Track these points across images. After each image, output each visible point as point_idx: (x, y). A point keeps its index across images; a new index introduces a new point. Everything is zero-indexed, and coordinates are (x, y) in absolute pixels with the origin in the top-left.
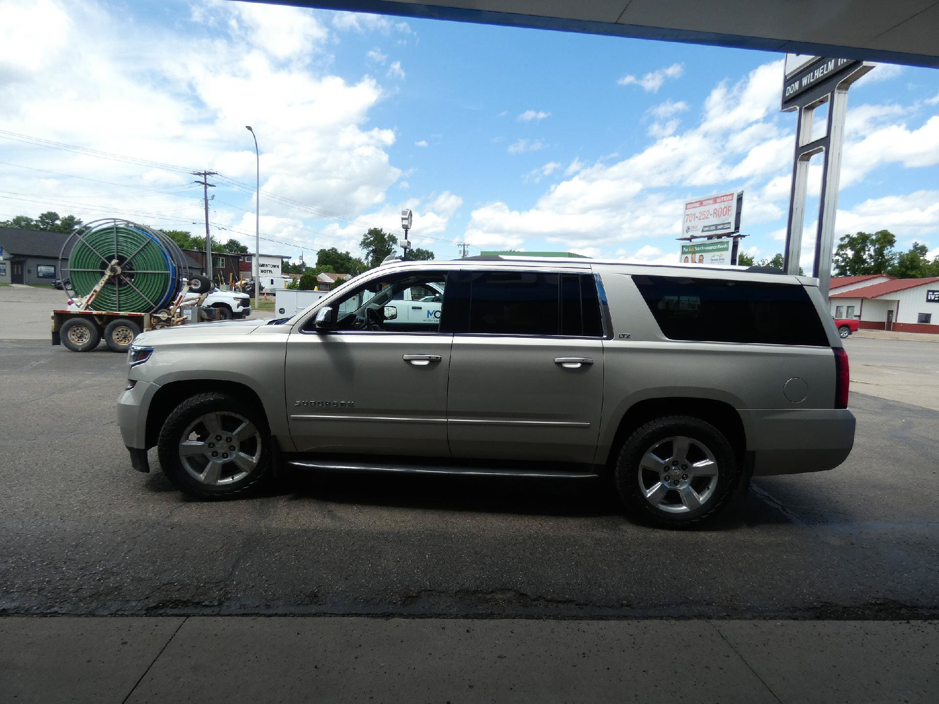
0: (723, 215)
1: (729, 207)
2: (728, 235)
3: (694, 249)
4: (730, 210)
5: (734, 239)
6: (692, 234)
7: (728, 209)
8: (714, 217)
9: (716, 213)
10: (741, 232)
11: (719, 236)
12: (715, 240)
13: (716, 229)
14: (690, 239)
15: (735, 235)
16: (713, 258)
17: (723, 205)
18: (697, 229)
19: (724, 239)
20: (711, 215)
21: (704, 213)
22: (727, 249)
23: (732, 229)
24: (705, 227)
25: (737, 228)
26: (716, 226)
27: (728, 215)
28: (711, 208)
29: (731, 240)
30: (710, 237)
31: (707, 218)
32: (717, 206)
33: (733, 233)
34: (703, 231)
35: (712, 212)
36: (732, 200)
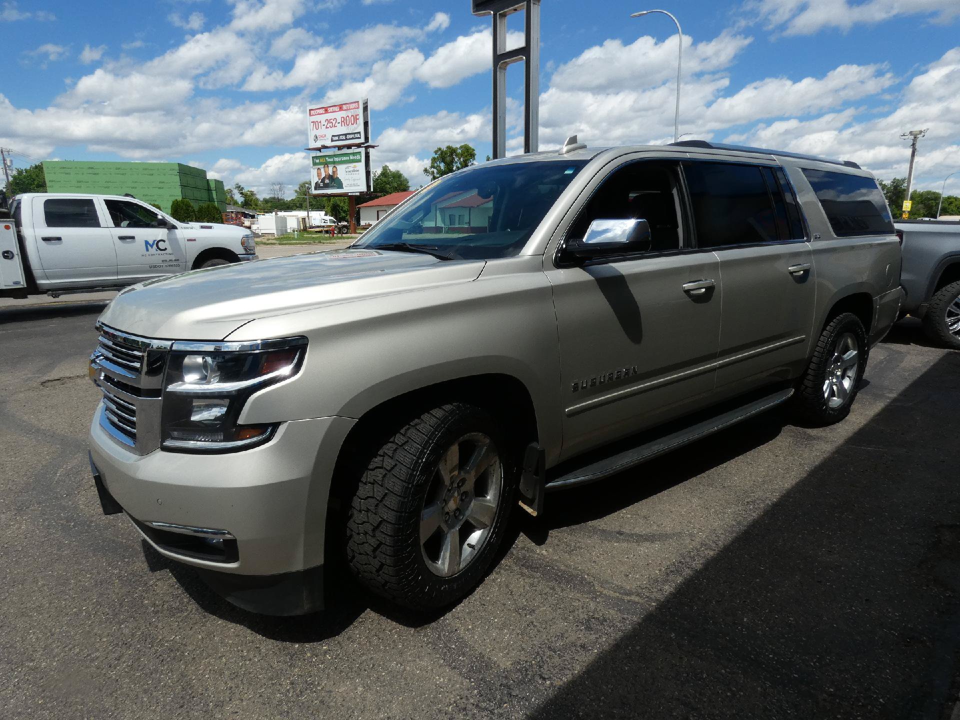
0: (352, 124)
1: (356, 115)
2: (359, 146)
3: (326, 160)
4: (358, 119)
5: (365, 149)
6: (323, 144)
7: (356, 119)
8: (342, 126)
9: (344, 121)
10: (370, 143)
11: (349, 147)
12: (345, 151)
13: (346, 139)
14: (319, 149)
15: (366, 145)
16: (347, 170)
17: (350, 113)
18: (325, 138)
19: (354, 150)
20: (339, 123)
21: (331, 121)
22: (360, 161)
23: (362, 140)
24: (333, 136)
25: (367, 139)
26: (346, 135)
27: (356, 124)
28: (339, 115)
29: (362, 150)
30: (340, 148)
31: (335, 126)
32: (343, 114)
33: (363, 143)
34: (332, 141)
35: (339, 120)
36: (358, 108)
